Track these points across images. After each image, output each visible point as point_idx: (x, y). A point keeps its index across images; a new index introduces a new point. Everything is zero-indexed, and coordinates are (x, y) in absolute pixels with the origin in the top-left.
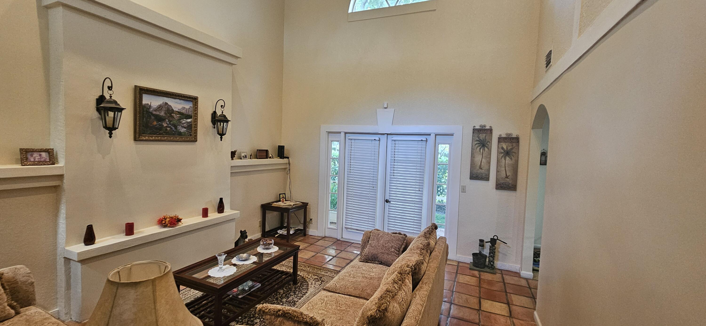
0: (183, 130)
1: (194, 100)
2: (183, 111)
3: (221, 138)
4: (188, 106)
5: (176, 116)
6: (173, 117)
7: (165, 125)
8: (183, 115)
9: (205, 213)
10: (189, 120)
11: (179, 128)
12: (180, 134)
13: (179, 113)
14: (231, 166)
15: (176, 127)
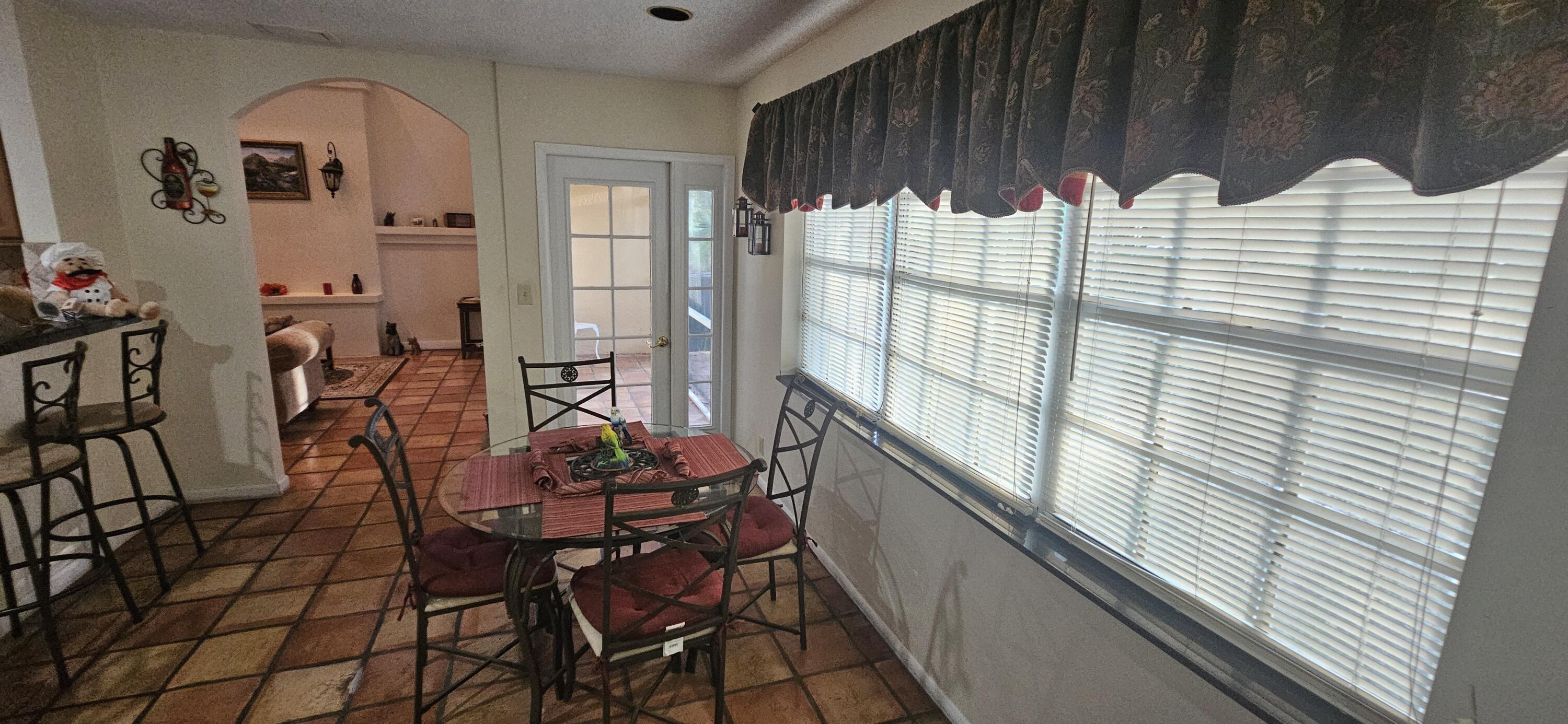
0: (286, 185)
1: (297, 148)
2: (281, 162)
3: (333, 195)
4: (288, 155)
5: (274, 169)
6: (269, 170)
7: (259, 180)
8: (282, 167)
9: (328, 289)
10: (293, 173)
11: (280, 182)
12: (283, 190)
13: (276, 164)
14: (378, 235)
15: (275, 183)
